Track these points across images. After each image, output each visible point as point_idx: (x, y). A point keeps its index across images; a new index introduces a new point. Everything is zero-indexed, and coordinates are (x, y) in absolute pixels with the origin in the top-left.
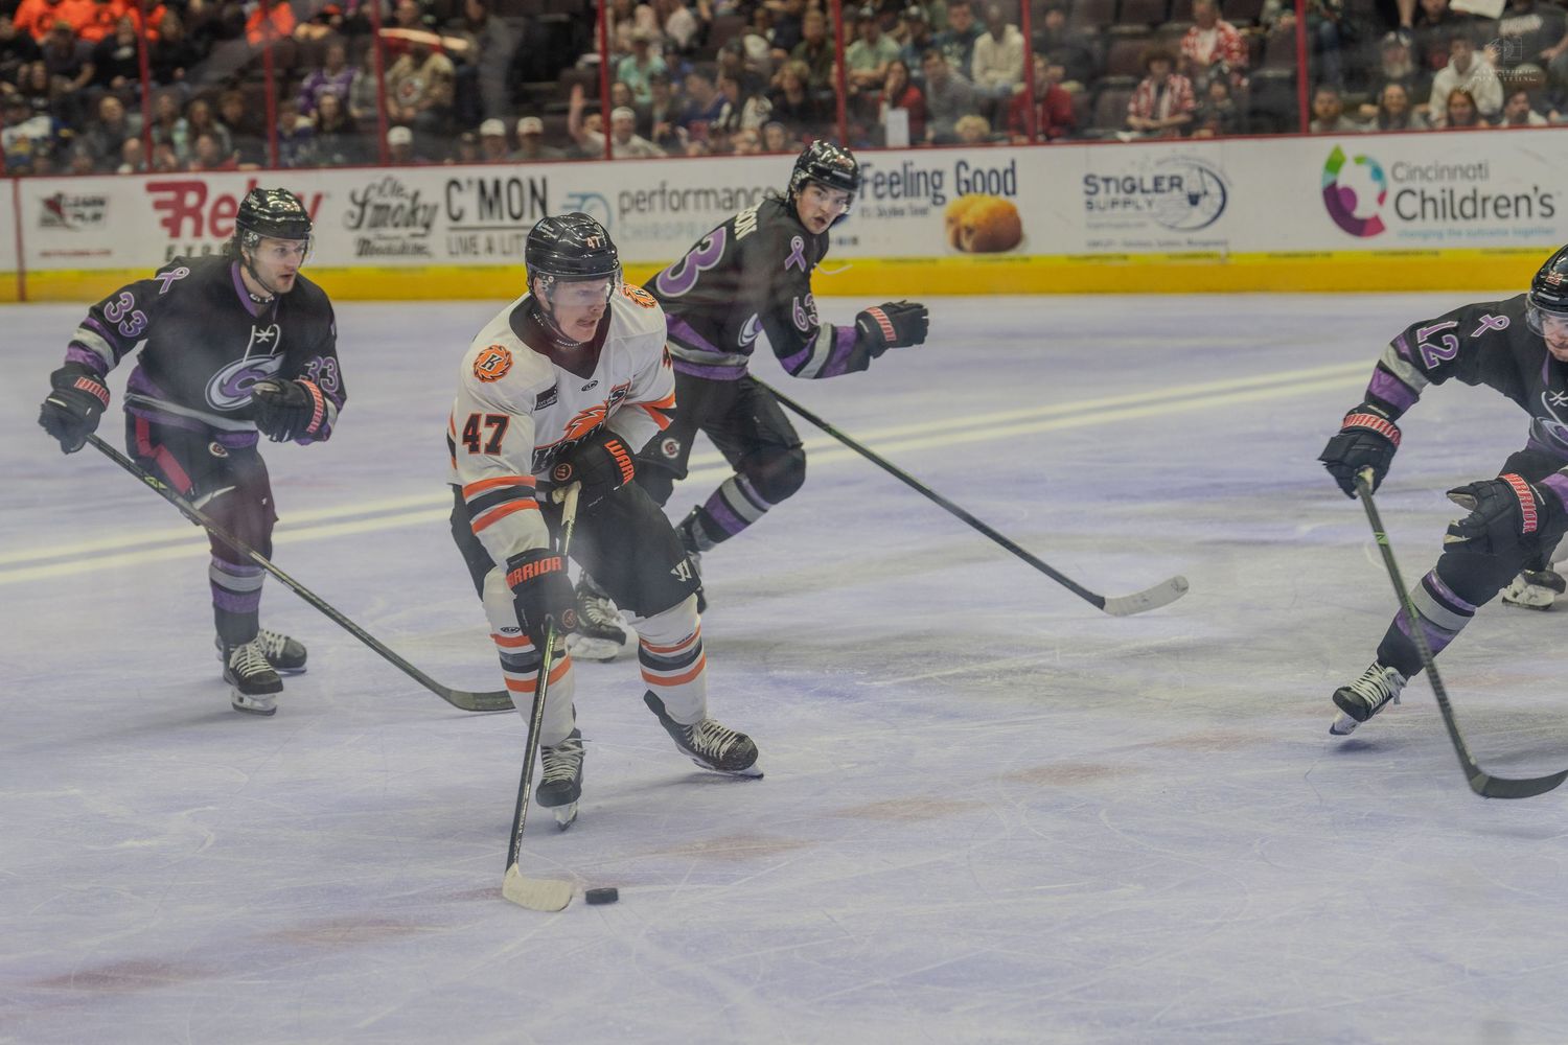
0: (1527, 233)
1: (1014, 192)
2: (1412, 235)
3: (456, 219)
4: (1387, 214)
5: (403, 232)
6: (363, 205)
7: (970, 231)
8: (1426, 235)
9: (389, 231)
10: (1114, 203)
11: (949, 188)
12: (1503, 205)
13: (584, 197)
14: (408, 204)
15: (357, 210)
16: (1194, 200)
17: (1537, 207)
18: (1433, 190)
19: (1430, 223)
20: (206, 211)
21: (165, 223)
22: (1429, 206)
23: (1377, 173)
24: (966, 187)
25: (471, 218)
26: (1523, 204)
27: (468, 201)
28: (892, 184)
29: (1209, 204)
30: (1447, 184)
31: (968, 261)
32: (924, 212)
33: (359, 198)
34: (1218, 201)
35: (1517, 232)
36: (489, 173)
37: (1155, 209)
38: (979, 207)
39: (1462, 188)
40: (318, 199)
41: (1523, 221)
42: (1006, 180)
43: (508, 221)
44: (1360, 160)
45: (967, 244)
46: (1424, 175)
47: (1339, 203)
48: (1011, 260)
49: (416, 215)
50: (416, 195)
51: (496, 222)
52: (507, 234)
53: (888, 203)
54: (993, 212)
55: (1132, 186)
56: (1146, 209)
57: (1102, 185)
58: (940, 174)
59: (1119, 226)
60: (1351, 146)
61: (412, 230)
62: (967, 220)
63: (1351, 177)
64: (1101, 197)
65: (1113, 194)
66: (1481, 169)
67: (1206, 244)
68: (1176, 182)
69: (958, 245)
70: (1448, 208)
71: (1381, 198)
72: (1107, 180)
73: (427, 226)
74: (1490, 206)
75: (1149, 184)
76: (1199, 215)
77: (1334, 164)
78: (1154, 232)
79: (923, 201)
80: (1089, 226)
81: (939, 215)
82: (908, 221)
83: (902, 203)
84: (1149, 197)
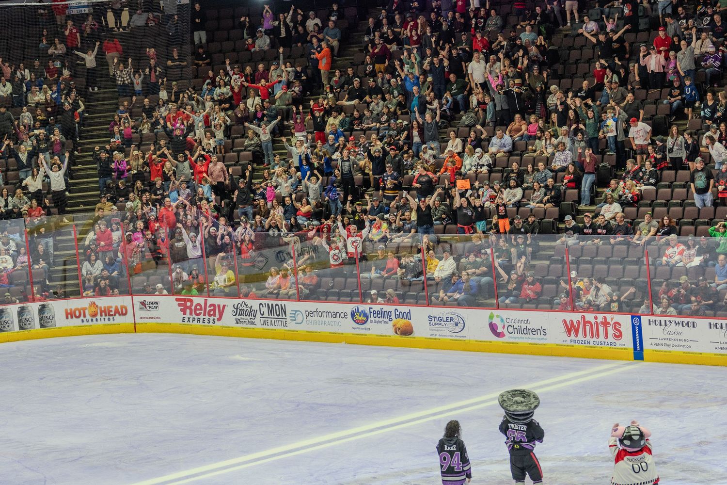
0: (540, 339)
1: (410, 319)
2: (512, 338)
3: (262, 315)
4: (505, 331)
5: (247, 317)
6: (237, 309)
7: (399, 329)
8: (515, 338)
9: (244, 317)
10: (436, 324)
11: (393, 316)
12: (534, 331)
13: (296, 311)
14: (249, 310)
15: (235, 310)
16: (457, 324)
17: (542, 333)
18: (516, 326)
19: (516, 335)
20: (193, 308)
21: (181, 310)
22: (515, 330)
23: (502, 320)
24: (397, 316)
25: (266, 315)
26: (539, 331)
27: (265, 309)
28: (378, 314)
29: (461, 326)
30: (520, 325)
31: (398, 337)
32: (387, 322)
33: (236, 307)
34: (463, 325)
35: (538, 339)
36: (270, 302)
37: (447, 326)
38: (401, 322)
39: (524, 326)
40: (224, 306)
41: (539, 336)
42: (408, 315)
43: (276, 316)
44: (498, 316)
45: (399, 333)
46: (514, 322)
47: (493, 327)
48: (410, 338)
49: (252, 313)
50: (251, 306)
51: (273, 317)
52: (276, 320)
53: (377, 319)
54: (405, 323)
55: (440, 319)
56: (444, 326)
57: (433, 318)
58: (391, 312)
59: (437, 330)
60: (496, 312)
61: (250, 317)
62: (398, 326)
63: (496, 321)
64: (433, 321)
65: (436, 322)
66: (527, 321)
67: (461, 337)
68: (452, 319)
69: (396, 333)
70: (520, 331)
71: (504, 327)
72: (434, 317)
73: (255, 316)
74: (530, 331)
75: (445, 319)
76: (458, 329)
77: (491, 317)
78: (446, 333)
79: (387, 320)
80: (430, 330)
81: (391, 323)
82: (383, 325)
83: (381, 319)
84: (445, 323)
